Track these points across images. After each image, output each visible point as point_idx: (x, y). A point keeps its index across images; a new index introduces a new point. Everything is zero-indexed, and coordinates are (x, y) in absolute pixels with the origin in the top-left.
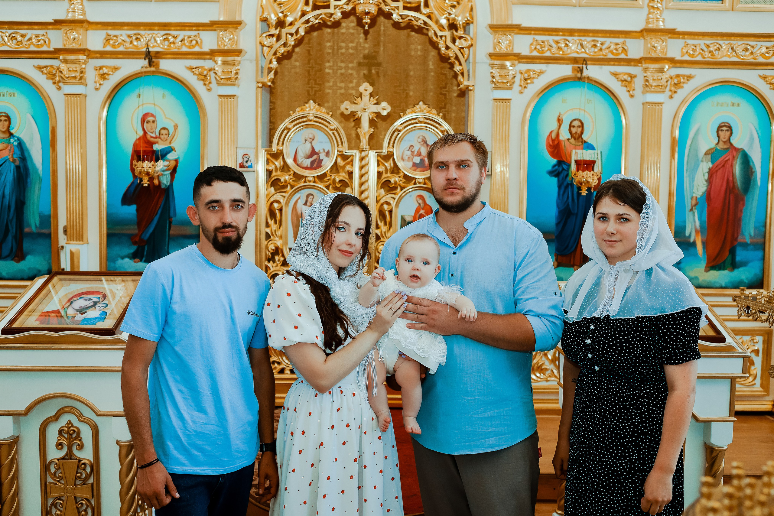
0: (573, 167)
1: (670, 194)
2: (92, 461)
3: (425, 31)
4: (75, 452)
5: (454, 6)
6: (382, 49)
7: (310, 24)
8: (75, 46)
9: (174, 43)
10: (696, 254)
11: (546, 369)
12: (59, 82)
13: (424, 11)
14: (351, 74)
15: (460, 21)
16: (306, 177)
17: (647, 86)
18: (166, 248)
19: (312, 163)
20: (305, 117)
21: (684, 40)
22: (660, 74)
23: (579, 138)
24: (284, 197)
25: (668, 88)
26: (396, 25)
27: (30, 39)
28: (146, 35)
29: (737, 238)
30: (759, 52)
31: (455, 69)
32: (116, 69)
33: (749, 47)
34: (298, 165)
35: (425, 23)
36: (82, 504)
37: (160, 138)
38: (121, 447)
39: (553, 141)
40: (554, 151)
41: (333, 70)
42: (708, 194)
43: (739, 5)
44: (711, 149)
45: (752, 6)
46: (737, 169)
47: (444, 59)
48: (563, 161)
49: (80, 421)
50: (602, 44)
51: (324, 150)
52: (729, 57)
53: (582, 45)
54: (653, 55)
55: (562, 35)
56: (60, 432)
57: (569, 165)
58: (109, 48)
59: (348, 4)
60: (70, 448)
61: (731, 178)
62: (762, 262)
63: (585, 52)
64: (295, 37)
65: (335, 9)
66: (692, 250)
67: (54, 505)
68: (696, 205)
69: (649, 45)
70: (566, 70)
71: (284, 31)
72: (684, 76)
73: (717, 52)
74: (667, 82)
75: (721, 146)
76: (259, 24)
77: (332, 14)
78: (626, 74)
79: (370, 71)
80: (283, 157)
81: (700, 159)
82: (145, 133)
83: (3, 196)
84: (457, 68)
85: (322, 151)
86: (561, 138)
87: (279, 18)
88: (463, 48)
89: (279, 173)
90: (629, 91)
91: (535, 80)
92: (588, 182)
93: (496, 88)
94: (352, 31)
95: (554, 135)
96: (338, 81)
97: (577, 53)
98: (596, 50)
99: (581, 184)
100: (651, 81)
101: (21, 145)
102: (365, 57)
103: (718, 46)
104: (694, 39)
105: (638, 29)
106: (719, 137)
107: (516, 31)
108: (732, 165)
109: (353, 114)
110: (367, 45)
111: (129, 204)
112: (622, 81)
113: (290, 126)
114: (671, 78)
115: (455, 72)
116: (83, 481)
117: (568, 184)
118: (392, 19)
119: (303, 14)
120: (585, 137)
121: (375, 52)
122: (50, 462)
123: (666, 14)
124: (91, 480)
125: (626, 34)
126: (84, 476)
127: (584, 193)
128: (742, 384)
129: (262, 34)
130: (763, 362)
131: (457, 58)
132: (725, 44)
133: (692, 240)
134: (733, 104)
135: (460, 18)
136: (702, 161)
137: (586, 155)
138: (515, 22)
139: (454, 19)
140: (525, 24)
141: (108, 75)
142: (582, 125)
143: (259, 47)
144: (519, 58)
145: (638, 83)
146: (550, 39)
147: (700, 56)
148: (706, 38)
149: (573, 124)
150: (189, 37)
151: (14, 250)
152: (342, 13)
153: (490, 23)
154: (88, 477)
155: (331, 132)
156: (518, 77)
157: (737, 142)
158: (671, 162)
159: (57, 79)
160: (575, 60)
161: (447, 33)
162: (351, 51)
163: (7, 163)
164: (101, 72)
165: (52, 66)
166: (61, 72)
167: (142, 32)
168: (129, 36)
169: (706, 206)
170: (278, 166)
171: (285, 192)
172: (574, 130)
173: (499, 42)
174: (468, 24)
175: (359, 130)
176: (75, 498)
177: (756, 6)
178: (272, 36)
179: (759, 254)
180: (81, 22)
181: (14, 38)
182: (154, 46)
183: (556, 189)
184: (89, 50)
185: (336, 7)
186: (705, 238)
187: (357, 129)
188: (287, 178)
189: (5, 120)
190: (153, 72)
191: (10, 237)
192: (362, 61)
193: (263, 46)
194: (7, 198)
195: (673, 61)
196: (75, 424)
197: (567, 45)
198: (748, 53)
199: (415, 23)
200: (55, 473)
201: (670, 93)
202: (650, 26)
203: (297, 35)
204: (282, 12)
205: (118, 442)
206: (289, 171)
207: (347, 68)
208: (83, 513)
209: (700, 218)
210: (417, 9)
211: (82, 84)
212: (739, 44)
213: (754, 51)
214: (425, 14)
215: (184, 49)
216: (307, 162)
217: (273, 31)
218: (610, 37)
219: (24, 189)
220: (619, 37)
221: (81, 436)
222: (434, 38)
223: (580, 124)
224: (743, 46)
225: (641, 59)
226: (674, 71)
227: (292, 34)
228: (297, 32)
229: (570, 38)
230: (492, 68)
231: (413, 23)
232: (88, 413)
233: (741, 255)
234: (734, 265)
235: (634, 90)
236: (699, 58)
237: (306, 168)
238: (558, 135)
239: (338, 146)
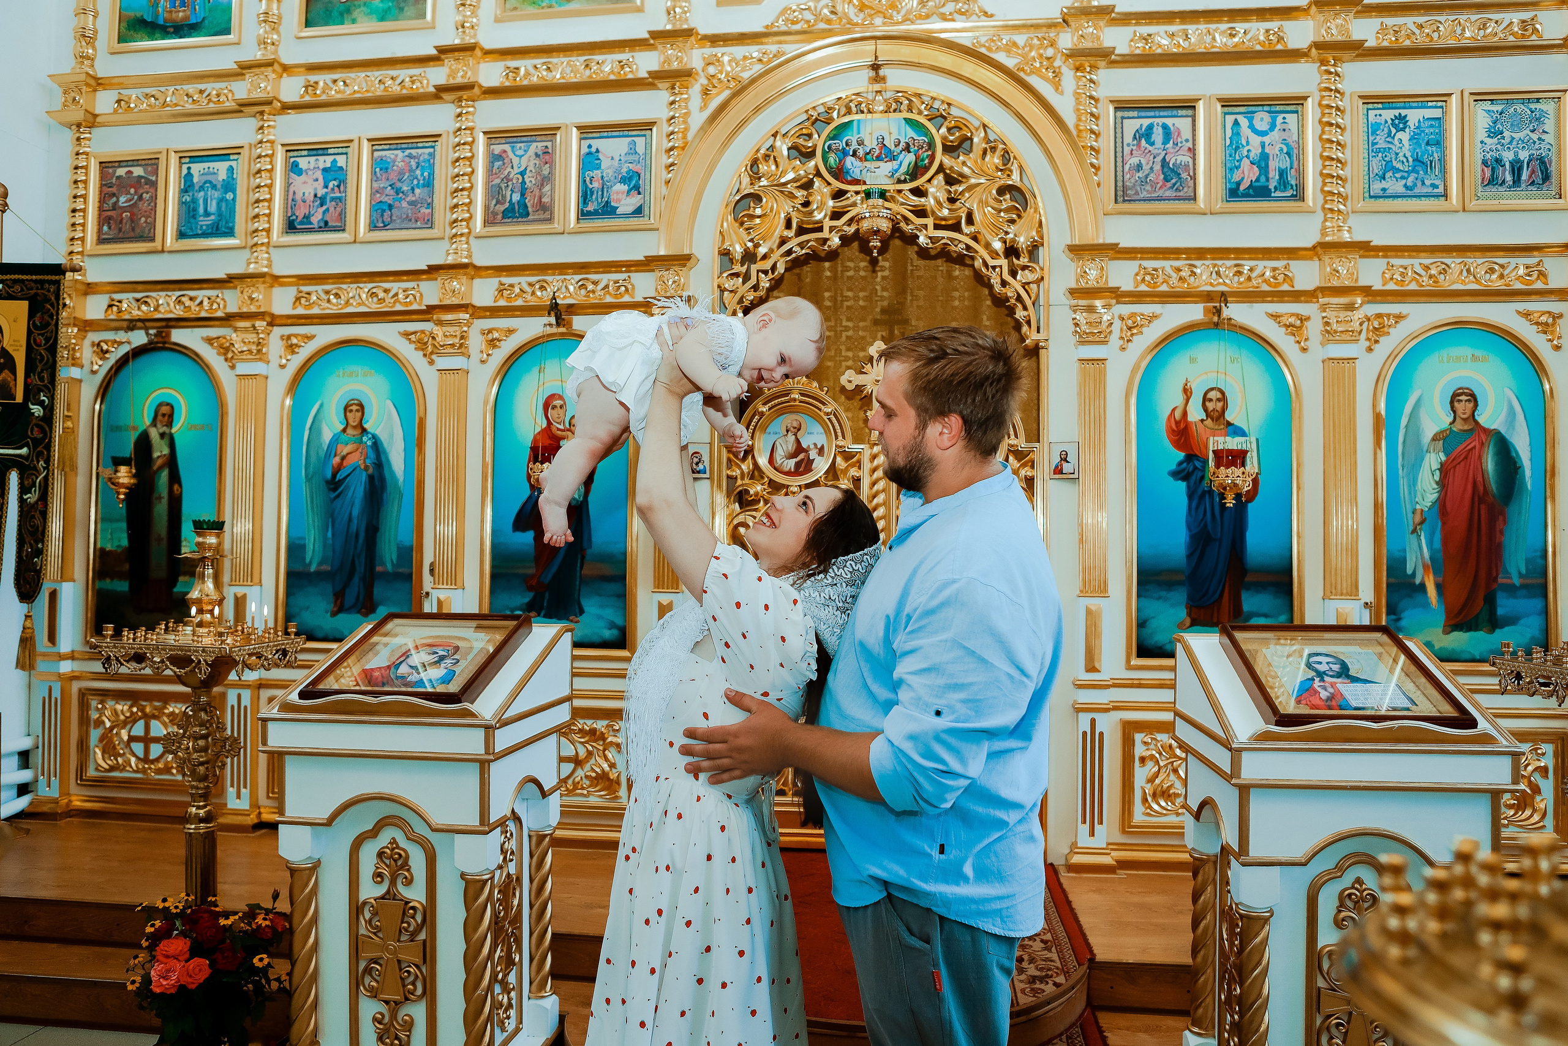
0: (1211, 463)
1: (1377, 506)
2: (424, 903)
3: (968, 262)
4: (401, 888)
5: (1013, 221)
6: (909, 298)
7: (794, 255)
8: (455, 301)
9: (593, 292)
10: (1426, 605)
11: (1177, 795)
12: (432, 353)
13: (966, 229)
14: (863, 338)
15: (1022, 241)
16: (788, 486)
17: (1328, 332)
18: (576, 596)
19: (798, 464)
20: (787, 395)
21: (1386, 260)
22: (1350, 313)
23: (1218, 419)
24: (755, 518)
25: (1364, 335)
26: (923, 253)
27: (396, 295)
28: (554, 281)
29: (1496, 577)
30: (1514, 274)
31: (1017, 316)
32: (510, 332)
33: (1496, 267)
34: (775, 469)
35: (968, 248)
36: (408, 972)
37: (568, 430)
38: (467, 882)
39: (1177, 423)
40: (1180, 439)
41: (836, 331)
42: (1442, 506)
43: (1474, 202)
44: (1442, 432)
45: (1496, 202)
46: (1490, 464)
47: (1000, 302)
48: (1196, 456)
49: (408, 839)
50: (1251, 270)
51: (815, 445)
52: (1463, 282)
53: (1218, 273)
54: (1335, 283)
55: (1186, 259)
56: (380, 854)
57: (1205, 462)
58: (502, 303)
59: (849, 225)
60: (393, 882)
61: (1480, 479)
62: (1544, 616)
63: (1225, 284)
64: (770, 276)
65: (831, 232)
66: (1419, 598)
67: (368, 971)
68: (1422, 522)
69: (1328, 269)
70: (1195, 312)
71: (754, 268)
72: (1388, 316)
73: (1442, 276)
74: (1361, 324)
75: (1459, 426)
76: (717, 258)
77: (825, 240)
78: (1292, 315)
79: (891, 333)
80: (753, 457)
81: (1425, 449)
82: (549, 423)
83: (350, 519)
84: (1020, 314)
85: (812, 447)
86: (1190, 418)
87: (747, 250)
88: (1028, 283)
89: (747, 481)
90: (1299, 342)
91: (1144, 330)
92: (1236, 485)
93: (1083, 343)
94: (862, 273)
95: (1178, 415)
96: (843, 348)
97: (1211, 284)
98: (1242, 279)
99: (1225, 489)
100: (1335, 326)
101: (376, 445)
102: (884, 311)
103: (1444, 266)
104: (1403, 257)
105: (1309, 245)
106: (1454, 412)
107: (1111, 253)
108: (1480, 457)
109: (859, 389)
110: (885, 294)
111: (524, 530)
112: (1287, 326)
113: (764, 409)
114: (1369, 320)
115: (1017, 321)
116: (412, 935)
117: (1204, 493)
118: (918, 245)
119: (783, 241)
120: (1229, 416)
121: (898, 303)
122: (365, 903)
123: (1353, 220)
124: (422, 936)
125: (1291, 253)
126: (411, 929)
127: (1230, 502)
128: (1521, 826)
129: (721, 273)
130: (1556, 789)
131: (1019, 298)
132: (1454, 263)
133: (1418, 581)
134: (1474, 358)
135: (1022, 239)
136: (1428, 451)
137: (1233, 443)
138: (1108, 241)
139: (1013, 240)
140: (1124, 244)
141: (499, 340)
142: (1223, 398)
143: (717, 293)
144: (1117, 295)
145: (1314, 328)
146: (1167, 265)
147: (1414, 283)
148: (1423, 254)
149: (1210, 395)
150: (616, 282)
151: (361, 598)
152: (841, 238)
153: (1069, 243)
154: (419, 928)
155: (825, 418)
156: (1117, 325)
157: (1485, 418)
158: (1375, 454)
159: (430, 349)
160: (1208, 297)
161: (1003, 262)
162: (861, 303)
163: (357, 470)
164: (490, 337)
165: (423, 332)
166: (434, 338)
167: (549, 278)
168: (531, 285)
169: (1440, 524)
170: (746, 471)
171: (756, 510)
172: (1210, 406)
173: (1085, 272)
174: (1034, 249)
175: (868, 414)
176: (399, 961)
177: (1502, 202)
178: (737, 275)
179: (1537, 603)
180: (464, 266)
181: (374, 295)
182: (565, 297)
183: (1185, 500)
184: (474, 306)
185: (831, 229)
186: (1440, 579)
187: (865, 412)
188: (759, 488)
189: (357, 411)
190: (562, 334)
191: (356, 580)
192: (878, 317)
193: (722, 290)
194: (355, 521)
195: (1368, 292)
196: (401, 845)
197: (1193, 274)
198: (1494, 276)
199: (953, 248)
200: (370, 920)
201: (1367, 344)
202: (1328, 239)
203: (773, 273)
204: (751, 240)
205: (463, 875)
206: (763, 478)
207: (856, 328)
208: (410, 987)
209: (1430, 544)
210: (956, 227)
211: (463, 354)
212: (1478, 264)
213: (1505, 273)
214: (967, 235)
215: (609, 299)
216: (791, 464)
217: (737, 268)
218: (1262, 259)
219: (379, 509)
220: (1278, 259)
221: (410, 863)
222: (984, 270)
223: (1219, 395)
224: (1486, 266)
225: (1315, 290)
226: (1372, 309)
227: (766, 272)
228: (774, 268)
229: (1198, 263)
230: (1075, 312)
231: (949, 248)
232: (421, 829)
233: (1505, 605)
234: (1494, 623)
235: (1306, 340)
236: (1413, 286)
237: (788, 473)
238: (1185, 414)
239: (837, 438)
